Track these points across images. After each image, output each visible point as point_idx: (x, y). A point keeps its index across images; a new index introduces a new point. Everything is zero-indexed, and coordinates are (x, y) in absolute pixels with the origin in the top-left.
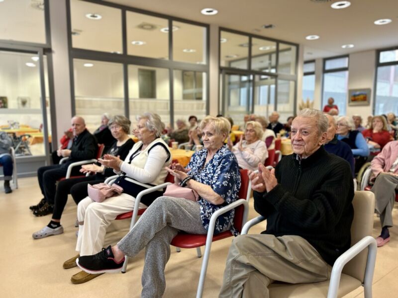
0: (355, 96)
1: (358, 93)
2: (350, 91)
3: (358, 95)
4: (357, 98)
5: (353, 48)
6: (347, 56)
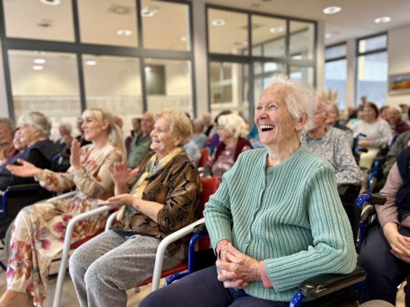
0: (396, 83)
1: (400, 79)
2: (390, 77)
3: (401, 81)
4: (399, 85)
5: (388, 23)
6: (384, 33)
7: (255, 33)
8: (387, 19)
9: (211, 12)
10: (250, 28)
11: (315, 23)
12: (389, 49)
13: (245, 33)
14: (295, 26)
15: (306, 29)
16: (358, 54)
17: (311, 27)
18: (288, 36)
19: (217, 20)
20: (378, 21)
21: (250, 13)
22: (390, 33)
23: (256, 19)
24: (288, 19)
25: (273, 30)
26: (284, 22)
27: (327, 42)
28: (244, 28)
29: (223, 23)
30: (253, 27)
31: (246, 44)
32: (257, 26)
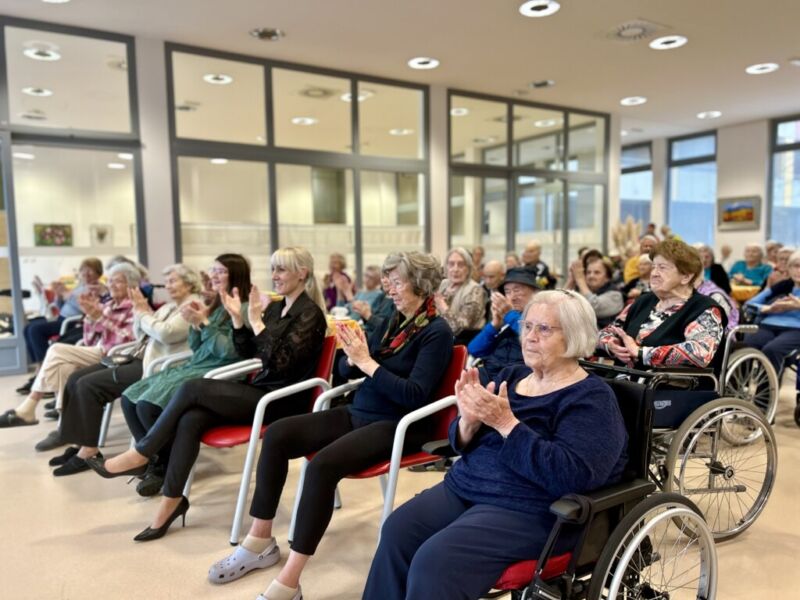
0: (730, 211)
1: (736, 205)
2: (721, 202)
3: (737, 209)
4: (734, 214)
5: (719, 118)
6: (713, 133)
7: (517, 125)
10: (511, 119)
11: (607, 117)
12: (719, 157)
13: (503, 127)
15: (593, 124)
16: (671, 164)
17: (600, 122)
18: (565, 131)
20: (702, 116)
21: (511, 102)
22: (720, 133)
24: (567, 111)
25: (539, 124)
26: (560, 115)
28: (501, 119)
29: (464, 112)
30: (515, 118)
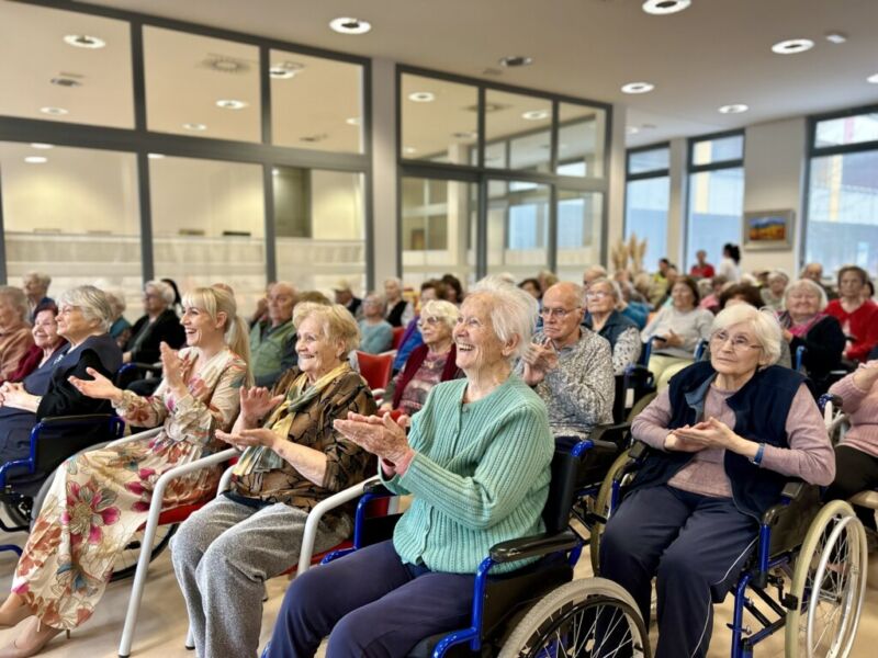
0: (757, 227)
1: (764, 220)
2: (748, 216)
3: (766, 225)
4: (762, 231)
5: (745, 112)
6: (740, 132)
7: (490, 118)
8: (742, 108)
9: (406, 79)
10: (481, 108)
11: (608, 108)
12: (746, 161)
13: (474, 116)
14: (567, 111)
15: (591, 118)
16: (694, 169)
17: (601, 114)
18: (555, 126)
19: (417, 93)
20: (724, 110)
21: (483, 85)
22: (748, 132)
23: (493, 96)
24: (556, 99)
25: (527, 116)
26: (548, 104)
27: (631, 142)
28: (472, 108)
29: (430, 97)
30: (488, 108)
31: (475, 137)
32: (497, 107)
